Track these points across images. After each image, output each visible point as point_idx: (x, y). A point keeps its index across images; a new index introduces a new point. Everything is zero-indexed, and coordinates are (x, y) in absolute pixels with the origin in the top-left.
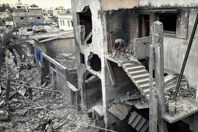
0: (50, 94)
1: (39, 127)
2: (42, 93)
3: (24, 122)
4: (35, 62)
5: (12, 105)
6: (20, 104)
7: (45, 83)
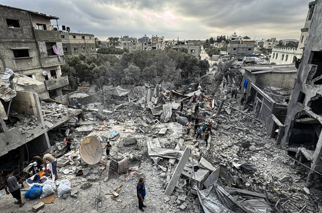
0: (251, 120)
1: (238, 143)
2: (244, 117)
3: (227, 135)
4: (240, 89)
5: (220, 119)
6: (225, 121)
7: (248, 110)
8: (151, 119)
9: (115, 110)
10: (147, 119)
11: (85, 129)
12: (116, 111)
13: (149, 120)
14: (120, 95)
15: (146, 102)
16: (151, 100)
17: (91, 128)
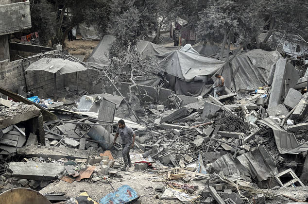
8: (268, 166)
9: (157, 121)
10: (254, 164)
11: (36, 168)
12: (157, 128)
13: (259, 169)
14: (188, 77)
15: (266, 107)
16: (282, 101)
17: (57, 168)
